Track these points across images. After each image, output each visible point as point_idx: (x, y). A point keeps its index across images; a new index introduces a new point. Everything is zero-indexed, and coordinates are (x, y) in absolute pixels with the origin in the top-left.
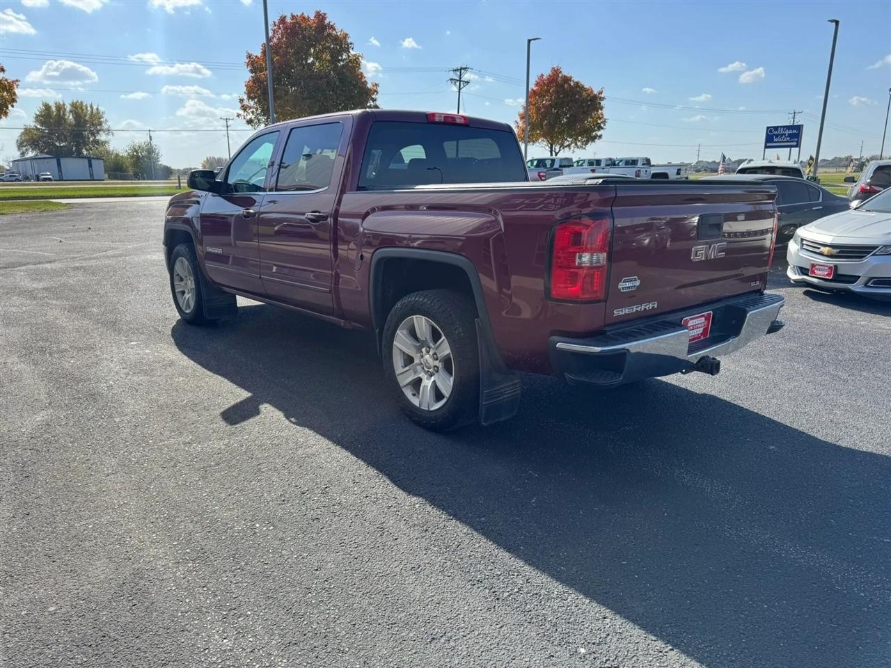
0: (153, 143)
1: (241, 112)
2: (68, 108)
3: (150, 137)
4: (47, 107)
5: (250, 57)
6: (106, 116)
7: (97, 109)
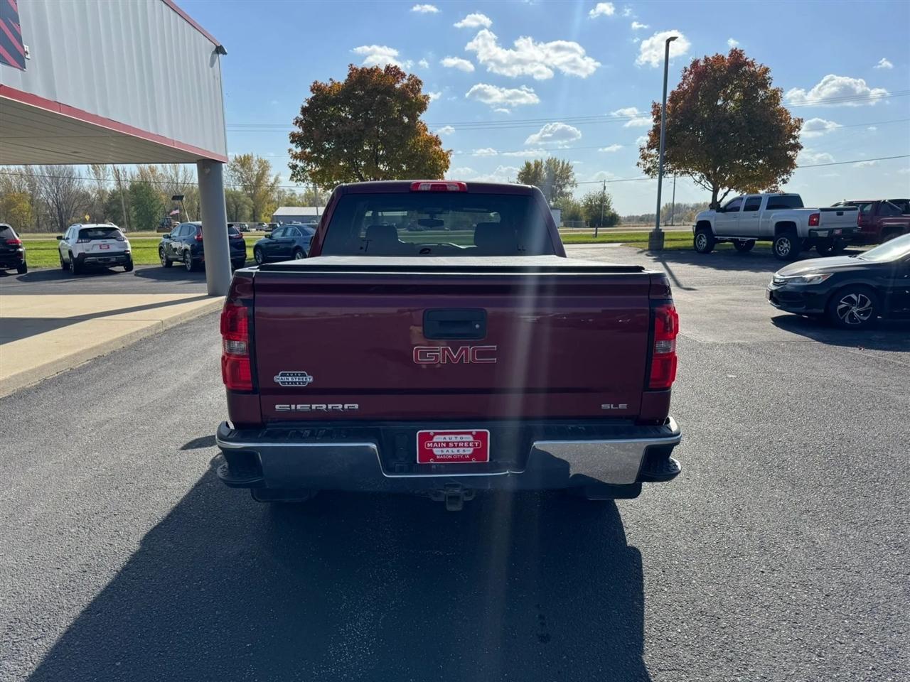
0: (606, 193)
1: (641, 161)
2: (544, 164)
3: (605, 187)
4: (528, 165)
5: (655, 106)
6: (573, 170)
7: (568, 164)
